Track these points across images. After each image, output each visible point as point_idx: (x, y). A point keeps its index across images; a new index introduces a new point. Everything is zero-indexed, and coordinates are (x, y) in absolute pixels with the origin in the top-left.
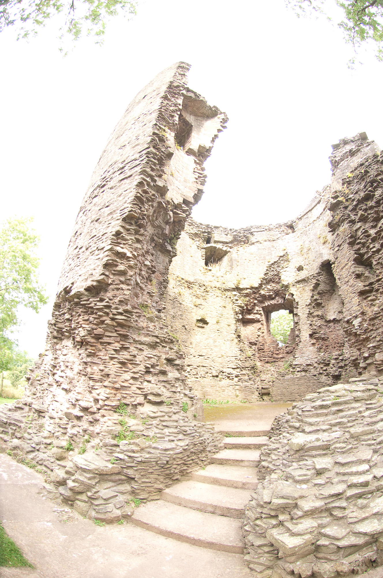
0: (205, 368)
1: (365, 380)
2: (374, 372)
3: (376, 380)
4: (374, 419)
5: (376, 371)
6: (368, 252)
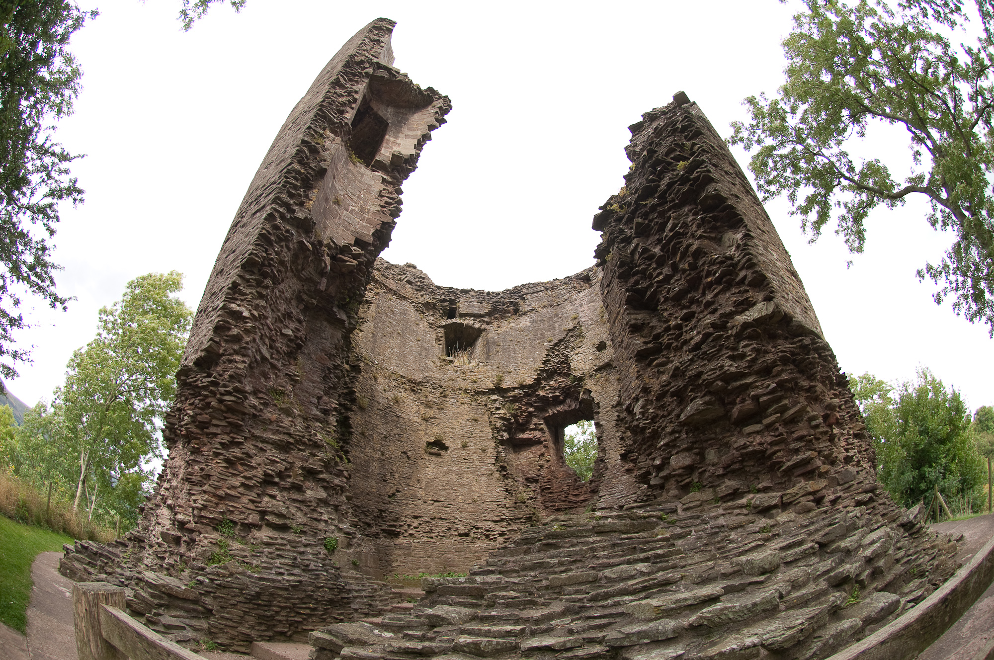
0: (444, 522)
2: (674, 491)
5: (677, 488)
6: (652, 284)
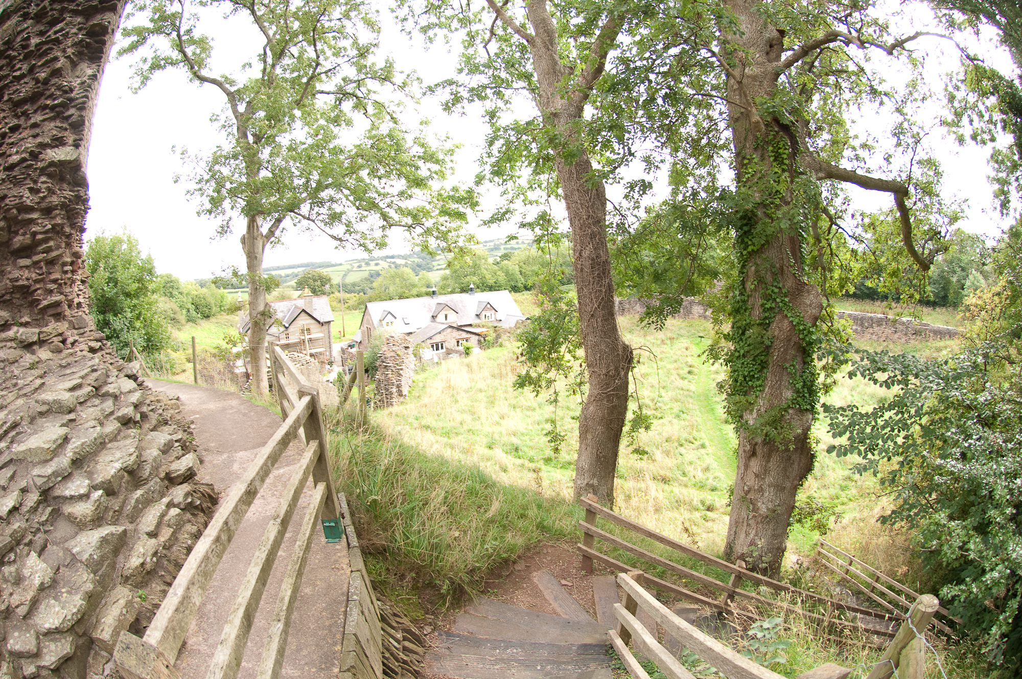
6: (9, 75)
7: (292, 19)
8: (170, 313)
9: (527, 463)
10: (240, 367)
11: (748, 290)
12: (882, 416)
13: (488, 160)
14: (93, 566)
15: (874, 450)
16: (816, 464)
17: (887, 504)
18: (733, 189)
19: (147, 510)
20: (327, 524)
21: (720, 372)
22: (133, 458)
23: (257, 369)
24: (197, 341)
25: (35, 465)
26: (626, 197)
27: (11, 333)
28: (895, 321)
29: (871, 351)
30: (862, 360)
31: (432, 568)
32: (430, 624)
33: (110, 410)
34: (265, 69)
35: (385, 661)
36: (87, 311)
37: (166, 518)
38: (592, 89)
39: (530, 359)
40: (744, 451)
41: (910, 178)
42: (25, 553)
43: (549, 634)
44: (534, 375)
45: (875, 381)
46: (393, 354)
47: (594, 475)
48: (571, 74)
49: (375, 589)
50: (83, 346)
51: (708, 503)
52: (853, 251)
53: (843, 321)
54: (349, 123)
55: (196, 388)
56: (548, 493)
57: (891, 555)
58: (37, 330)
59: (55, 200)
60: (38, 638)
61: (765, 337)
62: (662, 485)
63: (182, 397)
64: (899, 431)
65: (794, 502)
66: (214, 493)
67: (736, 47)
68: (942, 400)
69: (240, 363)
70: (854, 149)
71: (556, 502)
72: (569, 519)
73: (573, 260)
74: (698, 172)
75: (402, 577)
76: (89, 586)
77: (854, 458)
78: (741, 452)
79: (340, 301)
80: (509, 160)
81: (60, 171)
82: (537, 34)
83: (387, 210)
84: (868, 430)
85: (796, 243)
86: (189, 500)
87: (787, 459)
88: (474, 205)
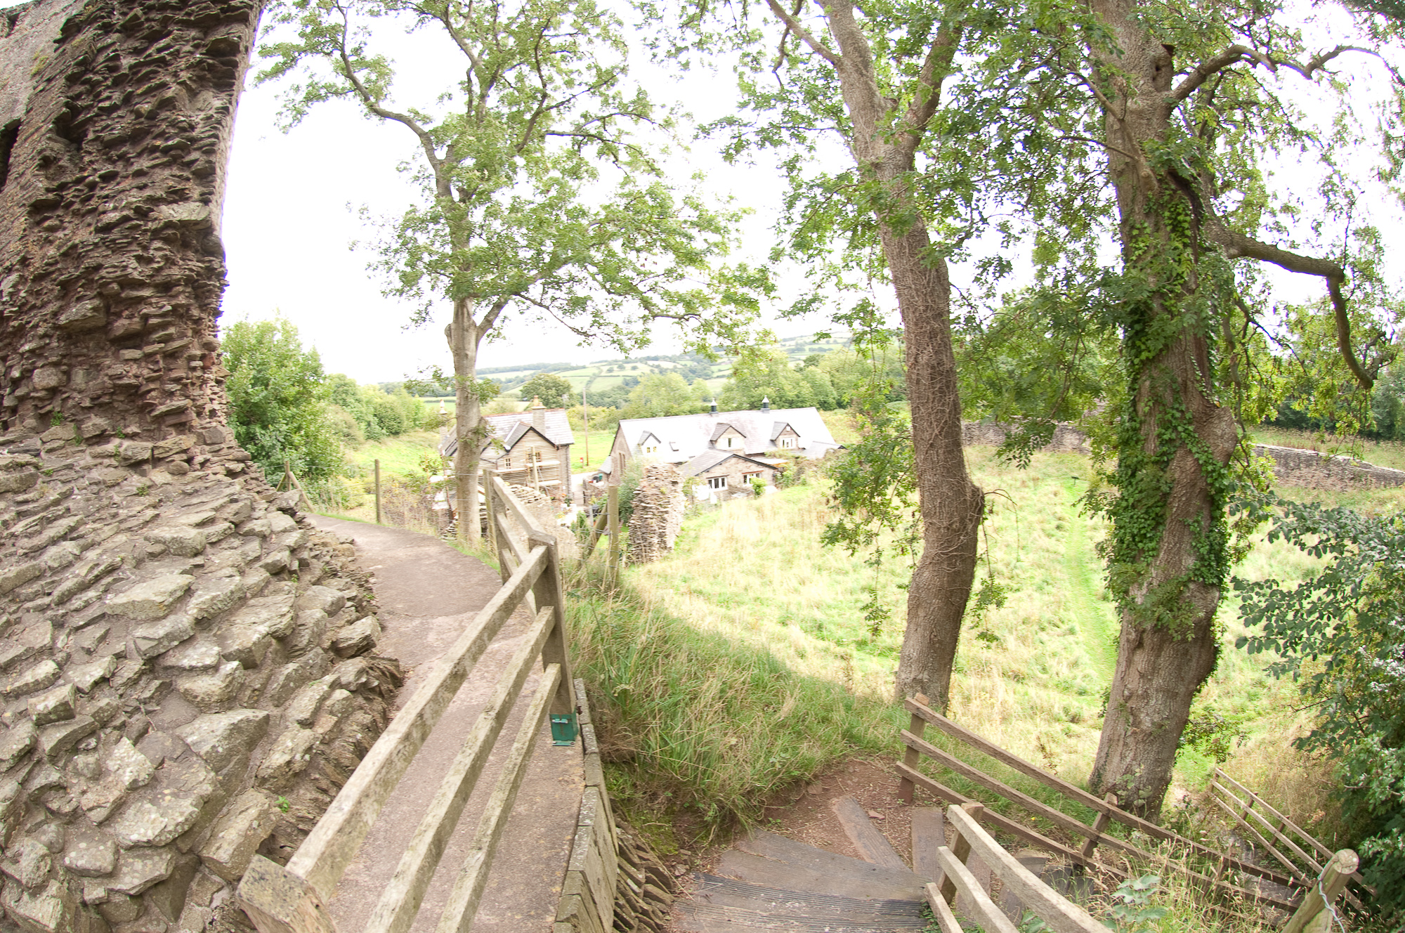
1: (12, 442)
2: (31, 422)
3: (35, 442)
4: (37, 541)
5: (35, 417)
6: (92, 106)
7: (504, 35)
8: (342, 426)
9: (832, 646)
10: (441, 502)
11: (1140, 413)
12: (1308, 596)
13: (787, 227)
14: (216, 762)
15: (1297, 644)
16: (1219, 661)
17: (1306, 721)
18: (1119, 271)
19: (301, 690)
20: (557, 721)
21: (1101, 528)
22: (286, 620)
23: (466, 507)
24: (381, 465)
25: (138, 623)
26: (977, 280)
27: (110, 447)
28: (1328, 460)
29: (1298, 502)
30: (1287, 515)
31: (696, 786)
32: (685, 862)
33: (256, 555)
34: (471, 101)
35: (618, 910)
36: (224, 422)
37: (328, 703)
38: (925, 130)
39: (844, 503)
40: (1128, 641)
41: (1345, 256)
42: (113, 738)
43: (844, 884)
44: (849, 526)
45: (1303, 547)
46: (655, 491)
47: (924, 667)
48: (895, 109)
49: (614, 811)
50: (217, 468)
51: (1073, 711)
52: (1275, 359)
53: (1262, 460)
54: (593, 175)
55: (379, 528)
56: (860, 690)
57: (1304, 795)
58: (150, 445)
59: (176, 272)
60: (117, 852)
61: (1162, 481)
62: (1013, 683)
63: (358, 540)
64: (1329, 618)
65: (1188, 714)
66: (399, 671)
67: (1114, 70)
68: (1386, 573)
69: (441, 496)
70: (1273, 214)
71: (870, 702)
72: (887, 727)
73: (906, 368)
74: (1070, 246)
75: (654, 796)
76: (207, 789)
77: (1271, 656)
78: (1123, 641)
79: (583, 417)
80: (817, 227)
81: (182, 234)
82: (845, 54)
83: (650, 294)
84: (1290, 616)
85: (1202, 347)
86: (364, 680)
87: (1183, 654)
88: (769, 289)
